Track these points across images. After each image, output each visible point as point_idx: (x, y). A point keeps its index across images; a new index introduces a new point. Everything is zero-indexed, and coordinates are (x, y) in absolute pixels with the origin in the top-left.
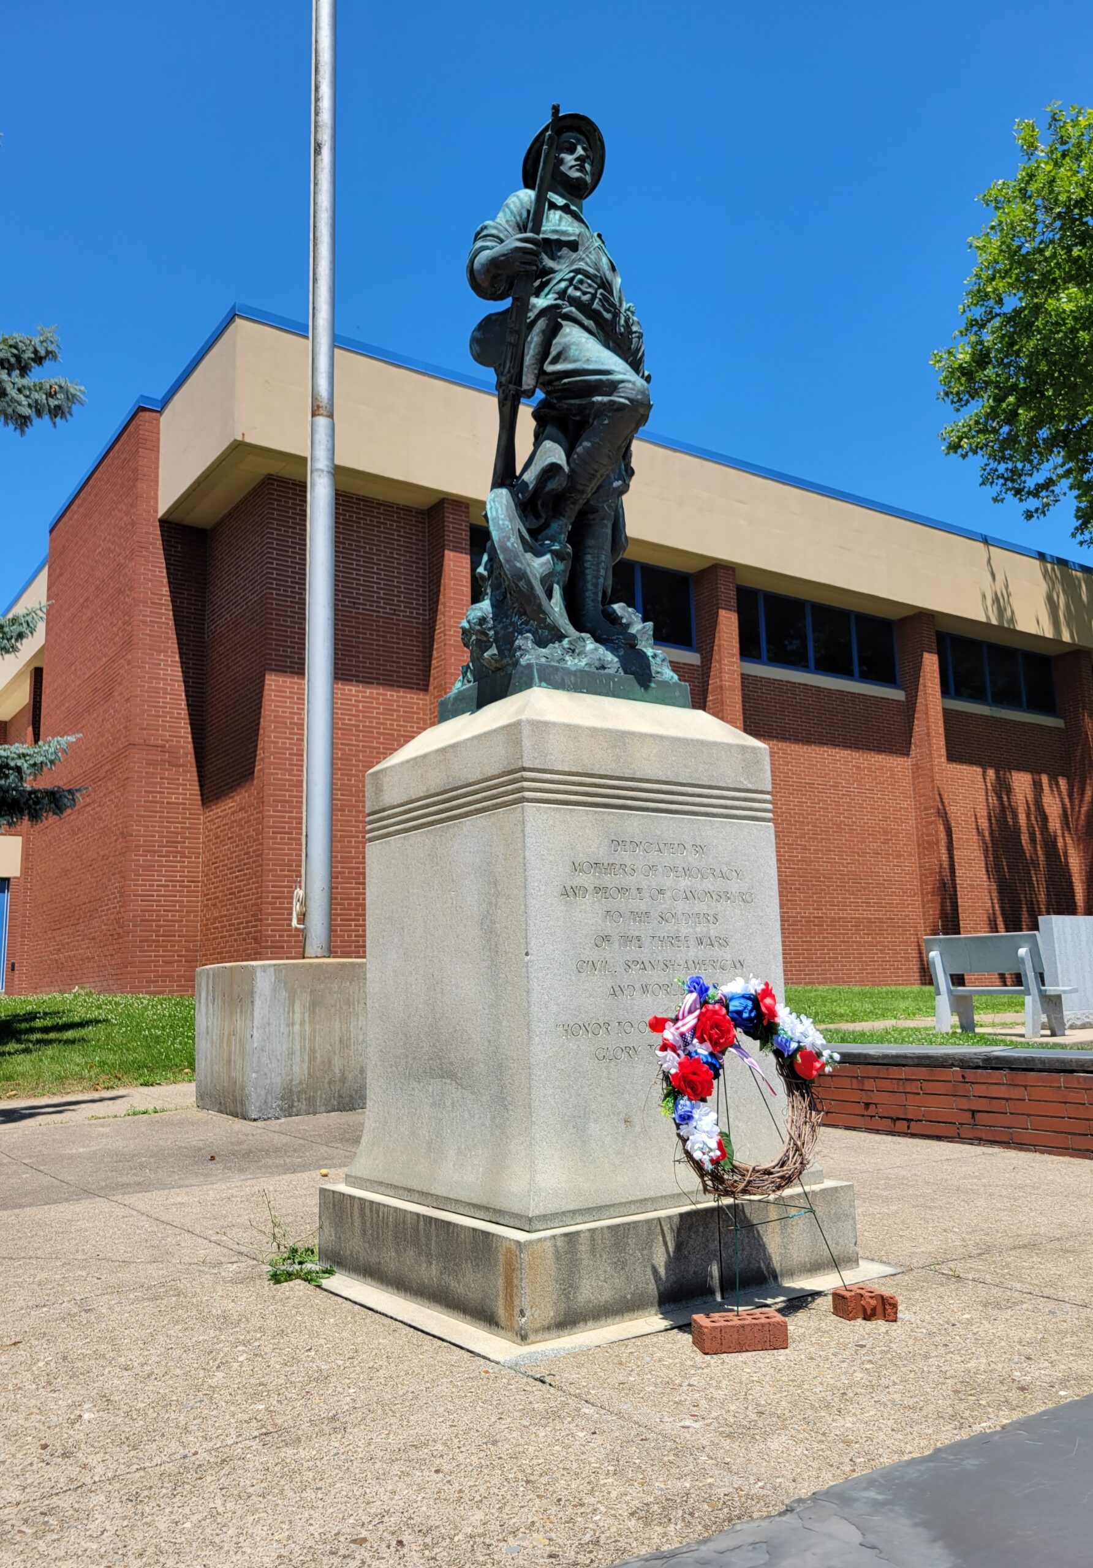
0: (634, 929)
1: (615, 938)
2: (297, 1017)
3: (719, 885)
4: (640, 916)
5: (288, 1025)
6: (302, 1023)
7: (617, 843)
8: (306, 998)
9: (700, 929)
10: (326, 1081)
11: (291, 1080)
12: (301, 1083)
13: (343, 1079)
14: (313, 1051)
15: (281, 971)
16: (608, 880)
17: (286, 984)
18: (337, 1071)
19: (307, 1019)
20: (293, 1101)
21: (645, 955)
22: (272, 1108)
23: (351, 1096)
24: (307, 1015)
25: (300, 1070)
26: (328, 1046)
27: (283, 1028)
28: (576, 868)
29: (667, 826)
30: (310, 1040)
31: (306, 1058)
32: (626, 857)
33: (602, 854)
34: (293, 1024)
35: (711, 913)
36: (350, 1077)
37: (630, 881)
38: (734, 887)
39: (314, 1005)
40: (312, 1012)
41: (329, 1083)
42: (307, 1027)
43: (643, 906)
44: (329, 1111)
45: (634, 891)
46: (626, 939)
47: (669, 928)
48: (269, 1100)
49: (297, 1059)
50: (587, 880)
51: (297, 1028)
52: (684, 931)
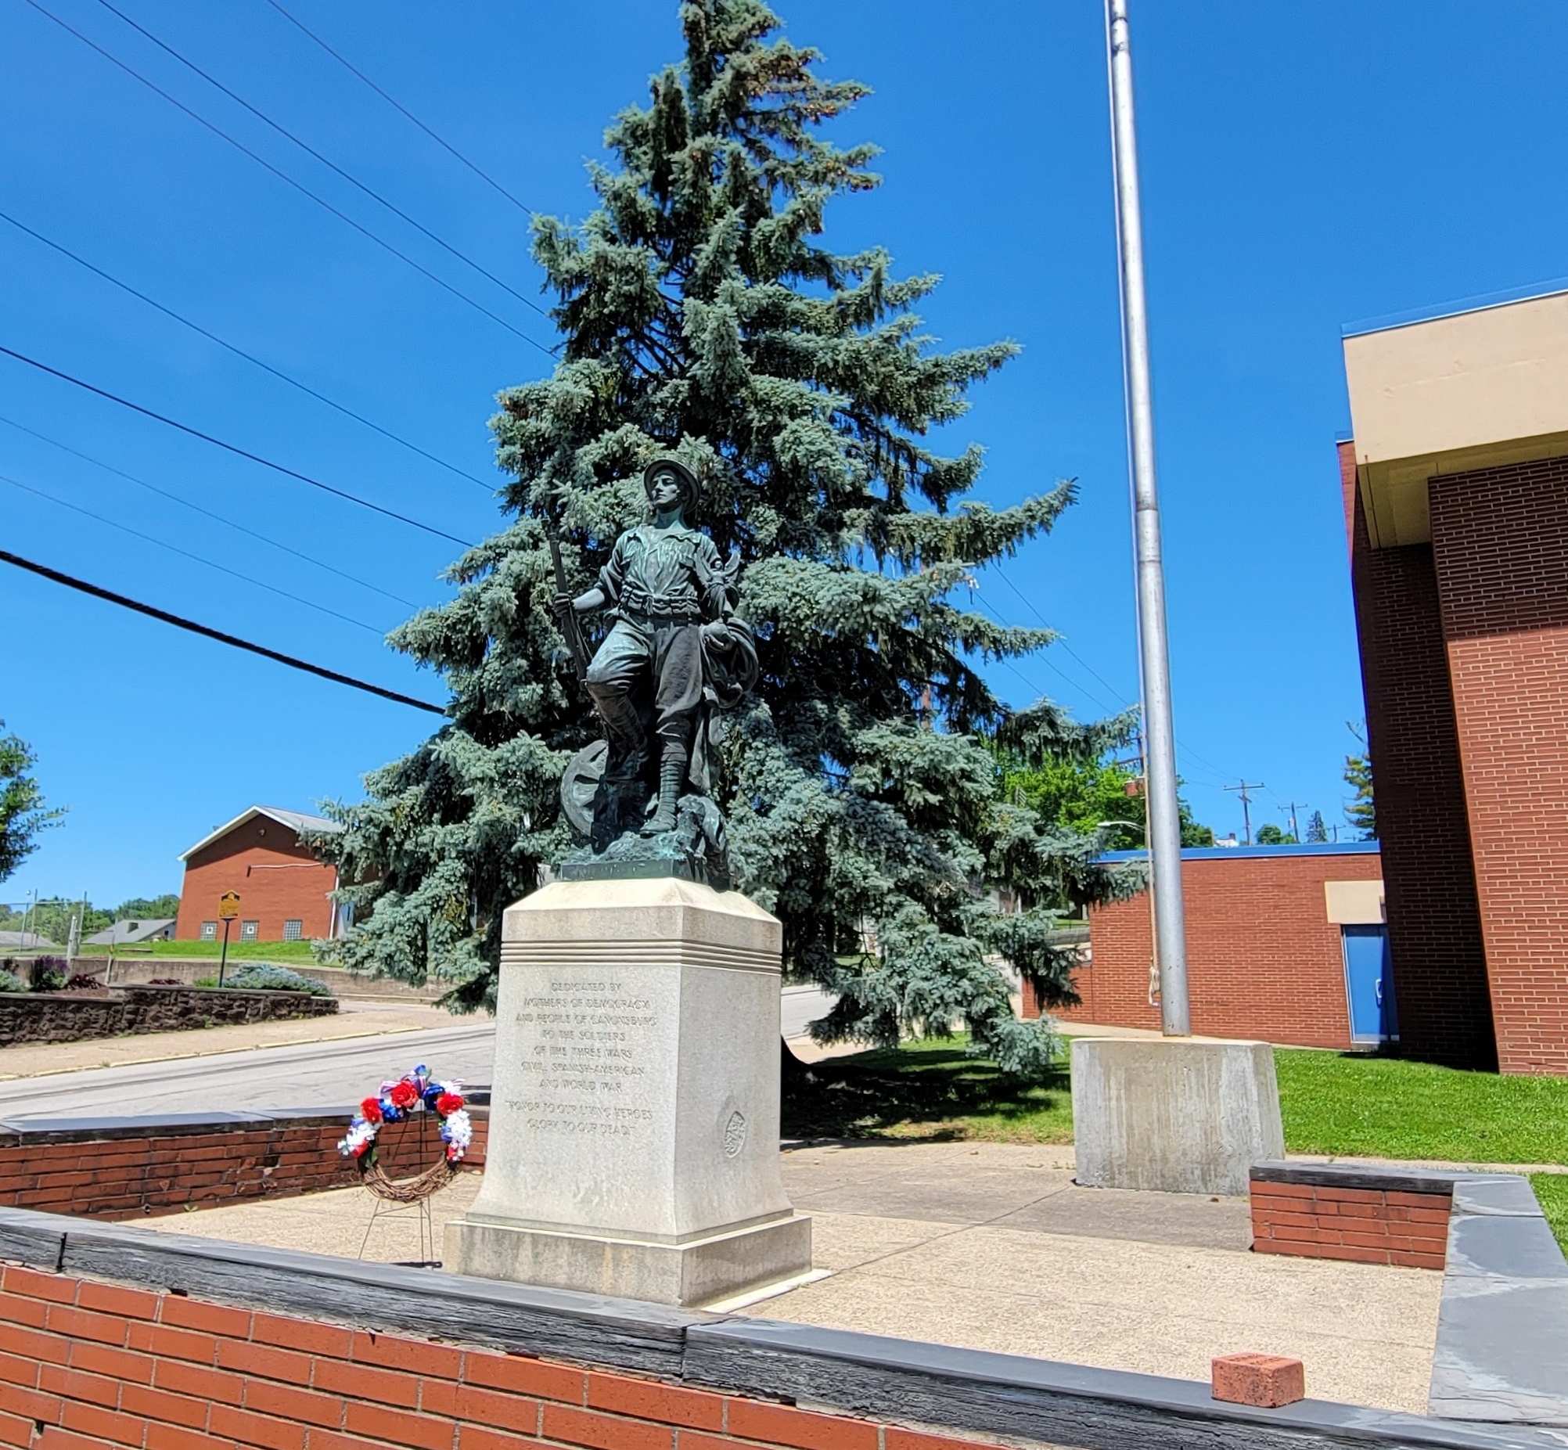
0: (561, 1042)
1: (548, 1048)
2: (1114, 1093)
3: (628, 1012)
4: (568, 1034)
5: (1105, 1100)
6: (1119, 1099)
7: (555, 986)
8: (1122, 1075)
9: (610, 1044)
10: (1147, 1158)
11: (1111, 1153)
12: (1120, 1157)
13: (1165, 1160)
14: (1130, 1127)
15: (1094, 1048)
16: (547, 1010)
17: (1100, 1060)
18: (1158, 1151)
19: (1123, 1096)
20: (1114, 1173)
21: (567, 1061)
22: (1093, 1176)
23: (1174, 1177)
24: (1123, 1091)
25: (1119, 1145)
26: (1146, 1125)
27: (1100, 1102)
28: (527, 1003)
29: (591, 972)
30: (1127, 1117)
31: (1125, 1134)
32: (561, 994)
33: (545, 994)
34: (1110, 1099)
35: (619, 1032)
36: (1172, 1158)
37: (561, 1010)
38: (640, 1014)
39: (1129, 1082)
40: (1128, 1089)
41: (1151, 1161)
42: (1123, 1103)
43: (568, 1028)
44: (1152, 1190)
45: (564, 1018)
46: (556, 1050)
47: (586, 1043)
48: (1091, 1168)
49: (1115, 1133)
50: (532, 1010)
51: (1114, 1103)
52: (597, 1044)
